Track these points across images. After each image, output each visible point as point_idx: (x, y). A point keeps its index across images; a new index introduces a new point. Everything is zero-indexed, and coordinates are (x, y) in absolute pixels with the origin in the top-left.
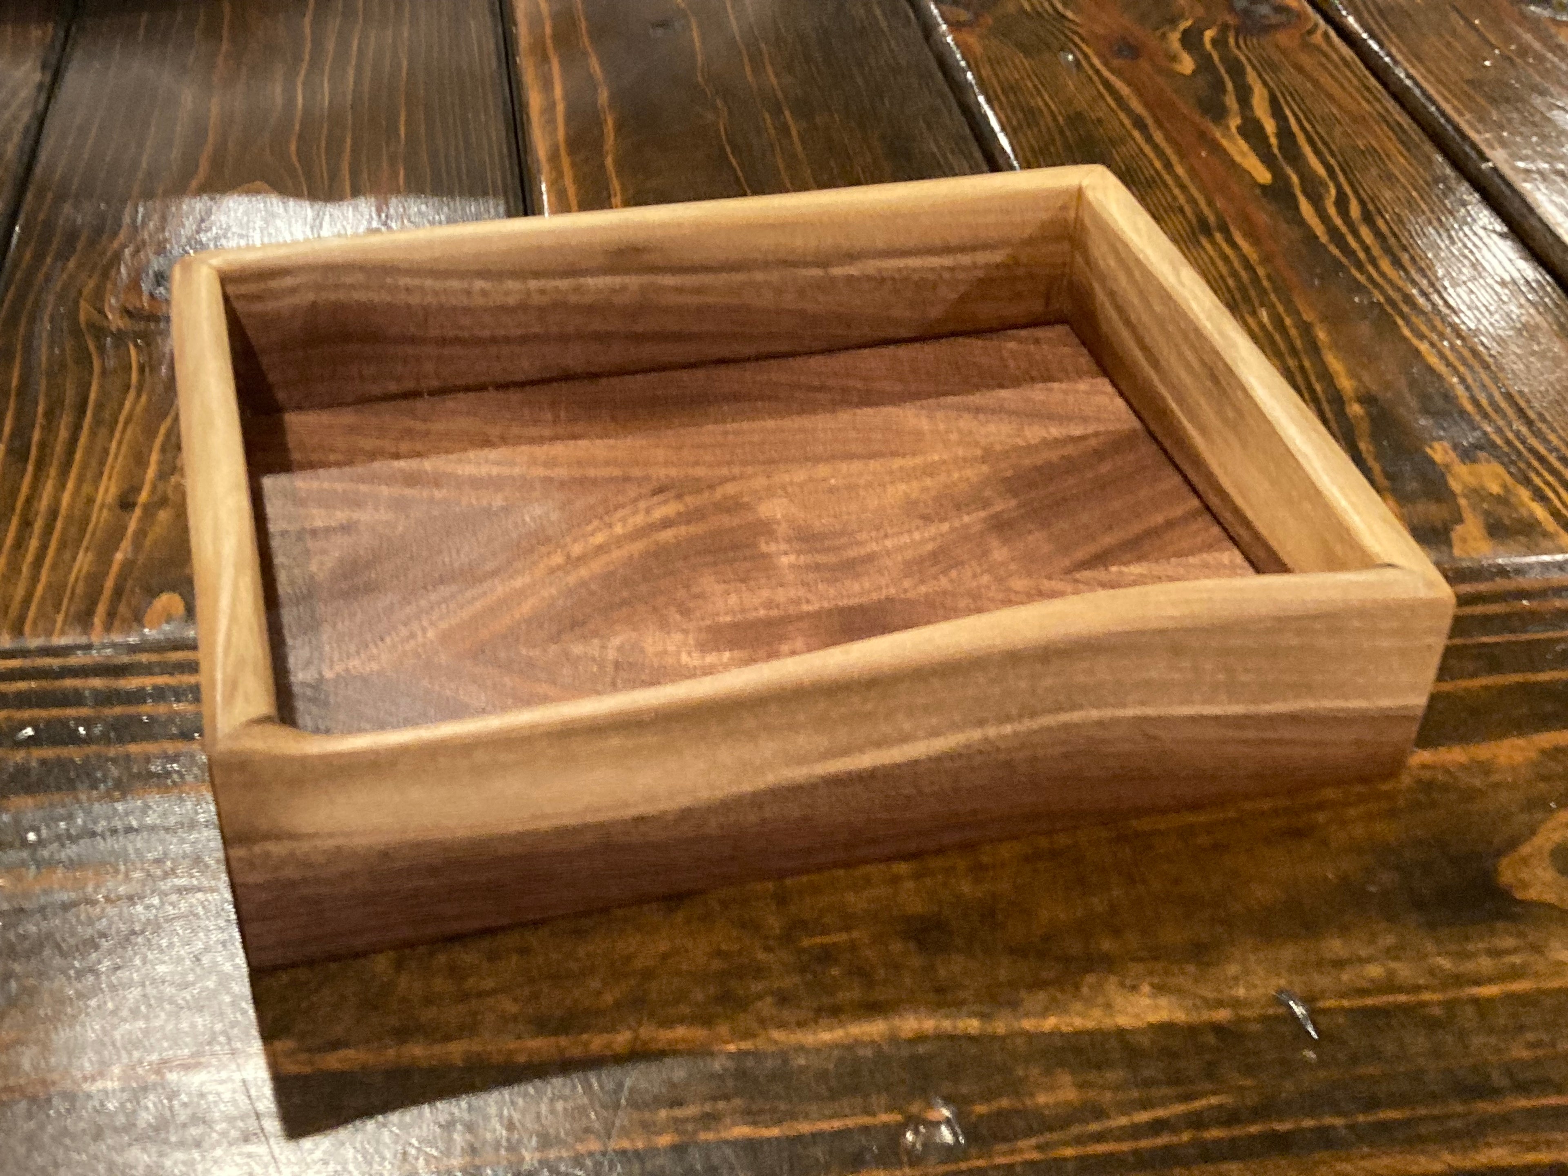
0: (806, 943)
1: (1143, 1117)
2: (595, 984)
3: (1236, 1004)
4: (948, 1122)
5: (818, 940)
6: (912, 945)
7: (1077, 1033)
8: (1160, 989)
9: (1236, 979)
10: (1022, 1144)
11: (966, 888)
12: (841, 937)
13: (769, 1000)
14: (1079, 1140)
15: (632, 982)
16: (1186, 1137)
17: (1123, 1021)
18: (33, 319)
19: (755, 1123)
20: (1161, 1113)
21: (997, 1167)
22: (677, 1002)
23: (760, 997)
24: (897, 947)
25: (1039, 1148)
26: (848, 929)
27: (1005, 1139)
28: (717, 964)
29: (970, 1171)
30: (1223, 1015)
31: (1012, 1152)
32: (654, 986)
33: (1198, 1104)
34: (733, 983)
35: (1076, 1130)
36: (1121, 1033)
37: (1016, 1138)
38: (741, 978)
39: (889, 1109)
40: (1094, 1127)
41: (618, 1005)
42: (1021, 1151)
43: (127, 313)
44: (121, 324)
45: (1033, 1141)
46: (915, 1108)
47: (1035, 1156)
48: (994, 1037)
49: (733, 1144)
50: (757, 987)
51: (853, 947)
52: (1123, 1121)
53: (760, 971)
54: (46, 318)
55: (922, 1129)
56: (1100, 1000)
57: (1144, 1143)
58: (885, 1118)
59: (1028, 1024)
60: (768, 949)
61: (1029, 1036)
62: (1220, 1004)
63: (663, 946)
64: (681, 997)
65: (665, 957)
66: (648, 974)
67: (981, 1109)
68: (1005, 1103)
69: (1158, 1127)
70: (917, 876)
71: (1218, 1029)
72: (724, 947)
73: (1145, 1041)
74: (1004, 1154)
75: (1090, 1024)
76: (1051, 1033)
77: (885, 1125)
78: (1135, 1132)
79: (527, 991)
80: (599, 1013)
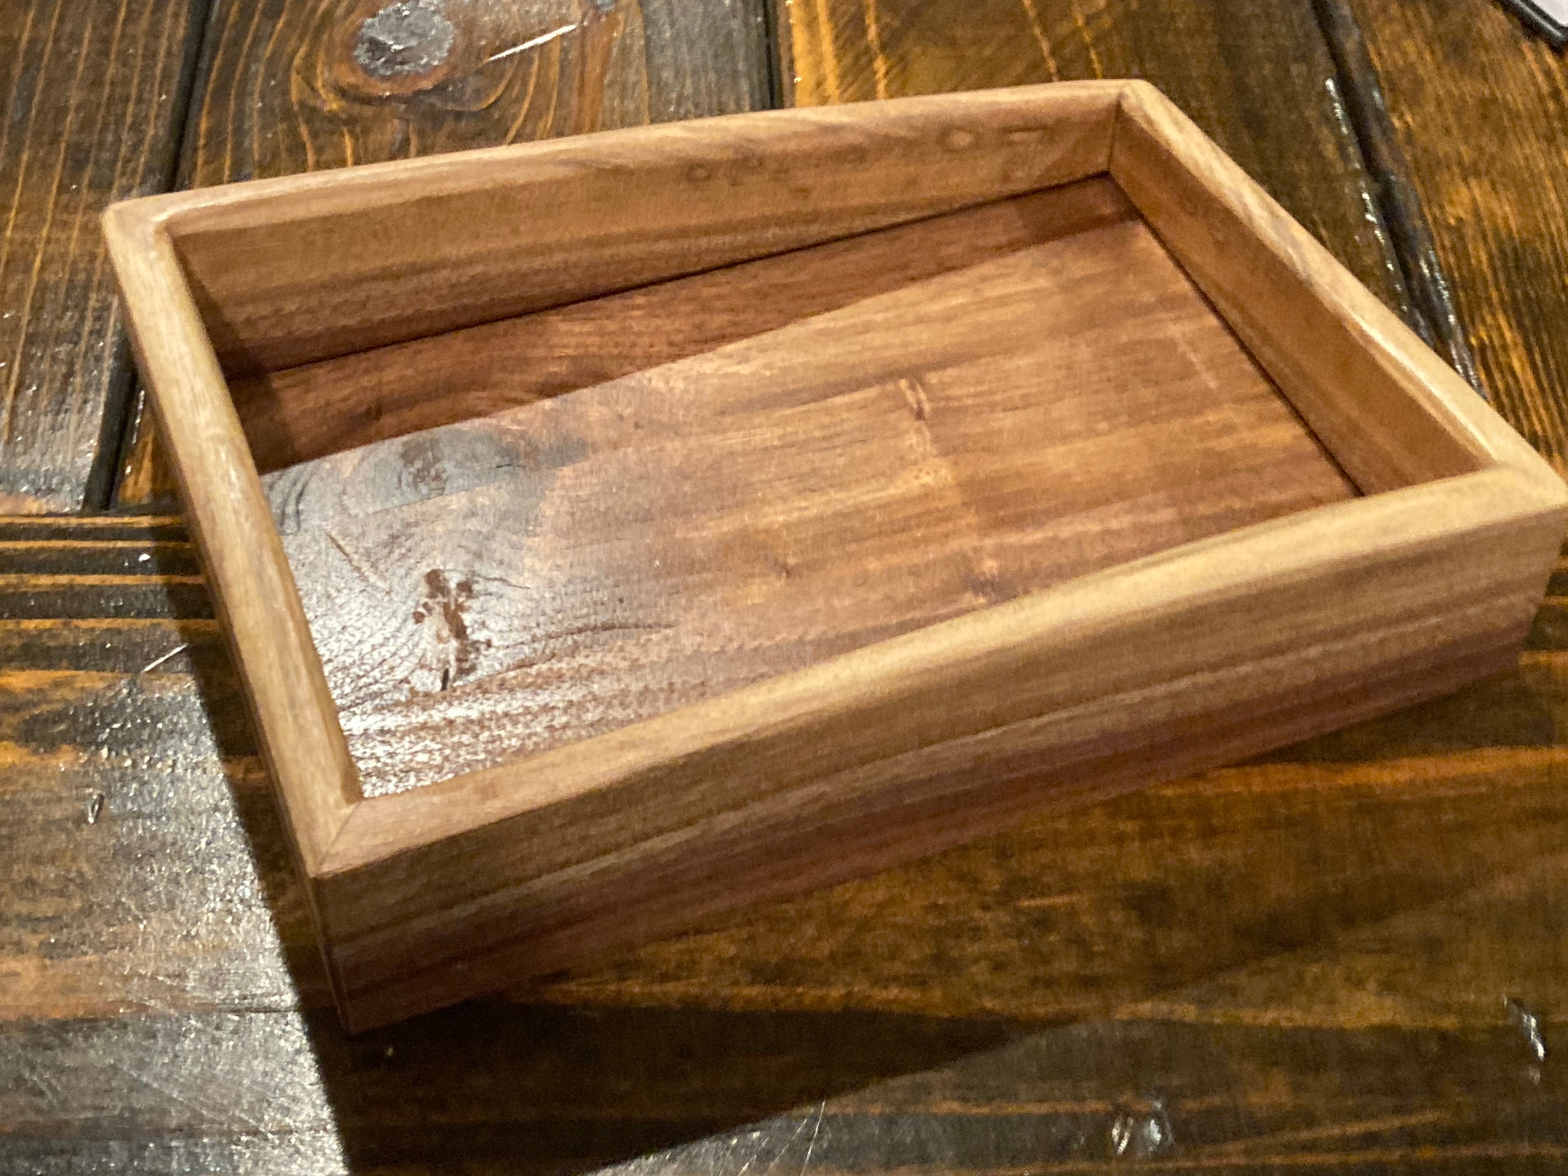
0: (1025, 903)
1: (1355, 1129)
2: (810, 931)
3: (1463, 1010)
4: (1158, 1117)
5: (1039, 902)
6: (1134, 915)
7: (1296, 1030)
8: (1388, 986)
9: (1467, 983)
10: (1230, 1147)
11: (1194, 853)
12: (1060, 900)
13: (984, 964)
14: (1289, 1148)
15: (847, 930)
16: (1396, 1155)
17: (1346, 1019)
18: (243, 94)
19: (964, 1100)
20: (1373, 1126)
21: (1205, 1170)
22: (893, 958)
23: (976, 961)
24: (1117, 917)
25: (1247, 1152)
26: (1068, 890)
27: (1214, 1141)
28: (933, 921)
29: (1178, 1170)
30: (1448, 1022)
31: (1220, 1155)
32: (869, 938)
33: (1413, 1120)
34: (950, 942)
35: (1287, 1136)
36: (1341, 1033)
37: (1225, 1140)
38: (958, 937)
39: (1099, 1098)
40: (1305, 1135)
41: (832, 956)
42: (1229, 1155)
43: (342, 92)
44: (334, 106)
45: (1240, 1146)
46: (1126, 1097)
47: (1242, 1161)
48: (1210, 1026)
49: (942, 1119)
50: (974, 949)
51: (1072, 912)
52: (1336, 1131)
53: (976, 932)
54: (256, 96)
55: (1131, 1121)
56: (1323, 994)
57: (1354, 1158)
58: (1093, 1106)
59: (1247, 1016)
60: (985, 908)
61: (1248, 1030)
62: (1447, 1009)
63: (880, 895)
64: (894, 953)
65: (882, 906)
66: (864, 925)
67: (1191, 1105)
68: (1217, 1100)
69: (1370, 1140)
70: (1146, 835)
71: (1443, 1036)
72: (941, 901)
73: (1366, 1044)
74: (1210, 1156)
75: (1311, 1021)
76: (1270, 1028)
77: (1094, 1114)
78: (1346, 1144)
79: (744, 934)
80: (815, 963)
